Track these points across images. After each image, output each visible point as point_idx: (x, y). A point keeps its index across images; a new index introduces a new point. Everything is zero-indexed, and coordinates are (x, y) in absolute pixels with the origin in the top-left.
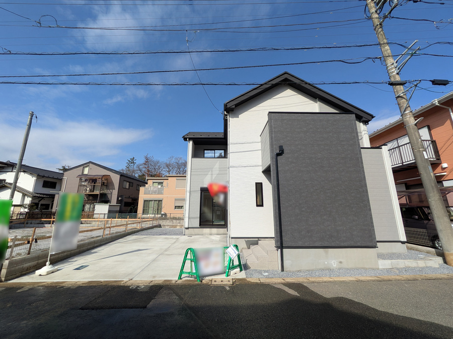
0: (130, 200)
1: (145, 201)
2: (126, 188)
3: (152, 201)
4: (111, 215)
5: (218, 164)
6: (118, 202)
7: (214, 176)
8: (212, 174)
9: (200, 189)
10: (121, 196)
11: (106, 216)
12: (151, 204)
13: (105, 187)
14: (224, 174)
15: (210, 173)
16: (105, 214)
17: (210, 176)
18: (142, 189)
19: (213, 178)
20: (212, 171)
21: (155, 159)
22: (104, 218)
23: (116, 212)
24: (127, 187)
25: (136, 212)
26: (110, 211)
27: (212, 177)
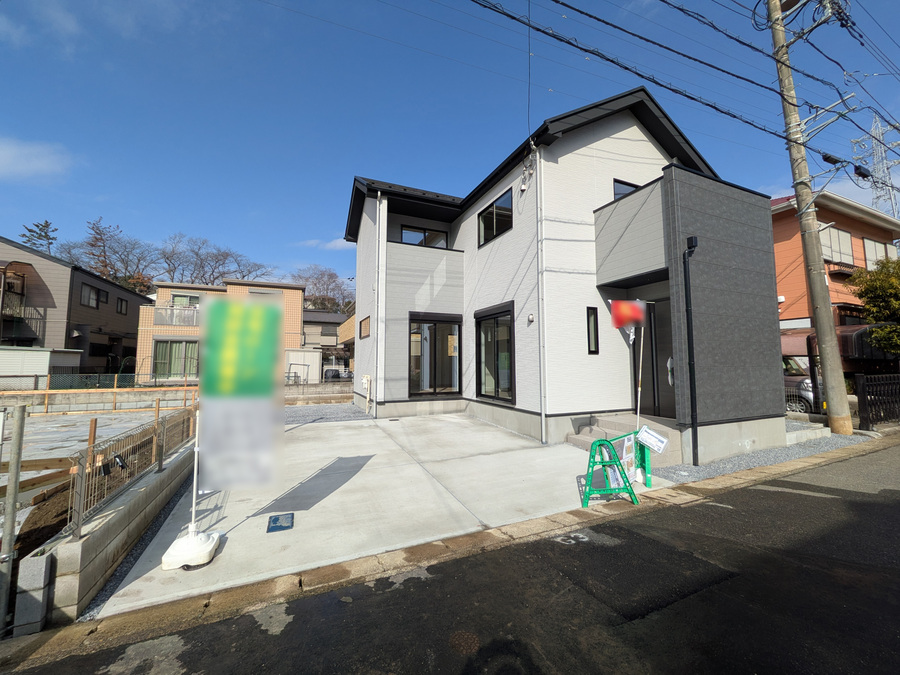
0: (104, 340)
1: (158, 342)
2: (89, 306)
3: (180, 342)
4: (62, 378)
5: (444, 262)
6: (71, 342)
7: (437, 289)
8: (432, 285)
9: (408, 316)
10: (78, 328)
11: (44, 383)
12: (179, 351)
13: (15, 300)
14: (457, 286)
15: (428, 281)
16: (37, 377)
17: (428, 287)
18: (145, 311)
19: (436, 293)
20: (432, 277)
21: (127, 234)
22: (36, 388)
23: (73, 370)
24: (93, 303)
25: (131, 369)
26: (54, 370)
27: (432, 289)
